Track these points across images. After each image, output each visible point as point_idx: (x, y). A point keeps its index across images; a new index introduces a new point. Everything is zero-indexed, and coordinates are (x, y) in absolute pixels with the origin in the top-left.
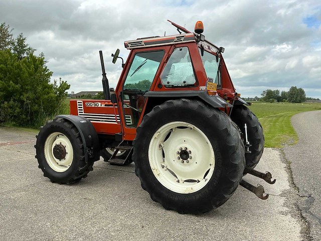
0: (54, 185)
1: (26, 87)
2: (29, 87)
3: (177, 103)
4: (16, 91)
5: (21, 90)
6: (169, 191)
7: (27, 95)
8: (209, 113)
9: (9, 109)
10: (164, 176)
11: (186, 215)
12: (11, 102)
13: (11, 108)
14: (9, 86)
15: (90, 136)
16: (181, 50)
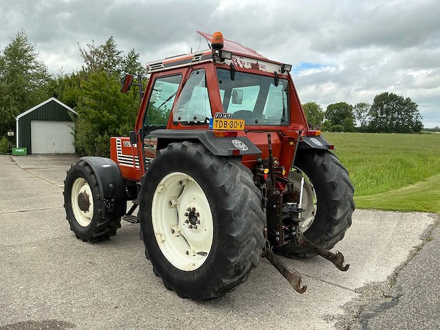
0: (78, 241)
1: (124, 118)
2: (127, 118)
3: (177, 146)
4: (110, 123)
5: (118, 121)
6: (170, 265)
7: (124, 127)
8: (208, 161)
9: (103, 144)
10: (171, 243)
11: (186, 300)
12: (106, 136)
13: (106, 142)
14: (103, 116)
15: (111, 185)
16: (198, 73)
